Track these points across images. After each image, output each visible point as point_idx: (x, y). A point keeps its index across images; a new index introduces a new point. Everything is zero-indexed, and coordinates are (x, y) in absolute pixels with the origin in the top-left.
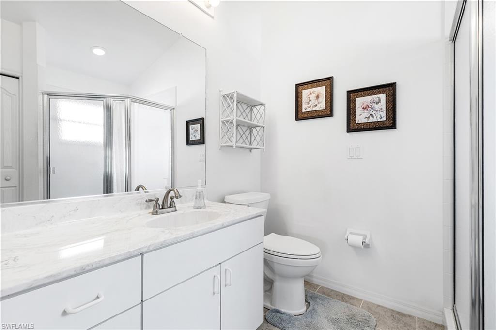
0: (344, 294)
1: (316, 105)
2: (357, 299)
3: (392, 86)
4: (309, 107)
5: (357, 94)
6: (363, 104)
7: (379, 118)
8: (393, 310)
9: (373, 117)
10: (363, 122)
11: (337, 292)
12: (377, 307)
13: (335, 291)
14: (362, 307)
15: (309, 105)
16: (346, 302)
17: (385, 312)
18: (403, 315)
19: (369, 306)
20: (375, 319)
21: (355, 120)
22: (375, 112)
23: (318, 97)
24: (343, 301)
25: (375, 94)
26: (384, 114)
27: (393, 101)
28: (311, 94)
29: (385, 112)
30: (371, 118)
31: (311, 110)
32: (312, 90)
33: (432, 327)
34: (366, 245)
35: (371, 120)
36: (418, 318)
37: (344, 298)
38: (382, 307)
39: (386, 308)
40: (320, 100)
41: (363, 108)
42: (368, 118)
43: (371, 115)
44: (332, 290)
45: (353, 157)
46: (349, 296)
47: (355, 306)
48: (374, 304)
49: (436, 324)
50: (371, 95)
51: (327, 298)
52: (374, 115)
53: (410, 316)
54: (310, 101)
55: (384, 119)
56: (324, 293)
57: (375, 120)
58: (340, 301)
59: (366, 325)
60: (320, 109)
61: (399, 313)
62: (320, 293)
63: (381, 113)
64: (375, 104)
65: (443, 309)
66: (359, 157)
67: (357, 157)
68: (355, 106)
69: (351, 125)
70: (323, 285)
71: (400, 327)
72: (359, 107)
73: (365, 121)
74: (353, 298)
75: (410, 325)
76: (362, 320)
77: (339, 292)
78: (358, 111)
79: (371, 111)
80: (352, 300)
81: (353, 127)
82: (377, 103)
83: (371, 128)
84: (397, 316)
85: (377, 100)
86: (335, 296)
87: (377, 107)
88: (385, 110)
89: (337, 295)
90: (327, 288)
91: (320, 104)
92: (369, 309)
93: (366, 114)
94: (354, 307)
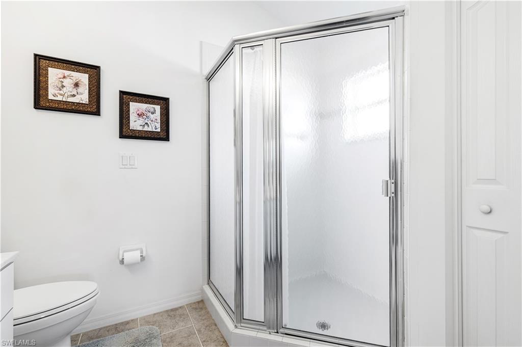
0: (116, 325)
1: (74, 96)
2: (132, 320)
3: (165, 101)
4: (61, 95)
5: (131, 97)
6: (138, 110)
7: (154, 128)
8: (167, 311)
9: (148, 126)
10: (138, 129)
11: (107, 327)
12: (154, 317)
13: (104, 327)
14: (141, 325)
15: (61, 92)
16: (123, 331)
17: (162, 316)
18: (176, 309)
19: (147, 320)
20: (157, 328)
21: (129, 126)
22: (150, 121)
23: (77, 85)
24: (119, 332)
25: (149, 104)
26: (158, 126)
27: (166, 115)
28: (64, 77)
29: (159, 123)
30: (146, 126)
31: (64, 100)
32: (67, 73)
33: (197, 306)
34: (143, 258)
35: (146, 129)
36: (186, 305)
37: (117, 328)
38: (157, 313)
39: (161, 312)
40: (80, 90)
41: (138, 114)
42: (144, 126)
43: (146, 123)
44: (100, 329)
45: (126, 167)
46: (122, 323)
47: (133, 328)
48: (149, 315)
49: (197, 302)
50: (146, 103)
51: (98, 341)
52: (149, 124)
53: (180, 307)
54: (63, 86)
55: (159, 130)
56: (91, 338)
57: (150, 129)
58: (115, 335)
59: (152, 339)
60: (81, 102)
61: (172, 310)
62: (85, 341)
63: (156, 124)
64: (150, 113)
65: (202, 288)
66: (133, 167)
67: (131, 167)
68: (129, 110)
69: (124, 130)
70: (84, 331)
71: (178, 320)
72: (133, 113)
73: (140, 128)
74: (127, 323)
75: (184, 314)
76: (146, 337)
77: (109, 326)
78: (133, 117)
79: (147, 119)
80: (128, 325)
81: (126, 132)
82: (153, 113)
83: (146, 137)
84: (172, 313)
85: (152, 110)
86: (107, 332)
87: (152, 116)
88: (159, 121)
89: (108, 331)
90: (91, 331)
91: (81, 96)
92: (148, 323)
93: (141, 121)
94: (133, 330)
